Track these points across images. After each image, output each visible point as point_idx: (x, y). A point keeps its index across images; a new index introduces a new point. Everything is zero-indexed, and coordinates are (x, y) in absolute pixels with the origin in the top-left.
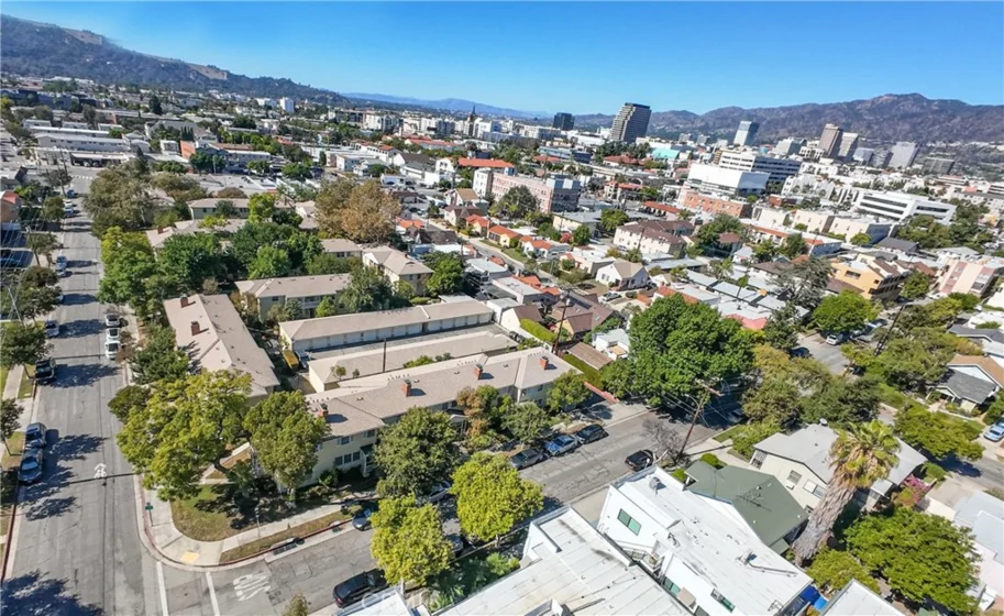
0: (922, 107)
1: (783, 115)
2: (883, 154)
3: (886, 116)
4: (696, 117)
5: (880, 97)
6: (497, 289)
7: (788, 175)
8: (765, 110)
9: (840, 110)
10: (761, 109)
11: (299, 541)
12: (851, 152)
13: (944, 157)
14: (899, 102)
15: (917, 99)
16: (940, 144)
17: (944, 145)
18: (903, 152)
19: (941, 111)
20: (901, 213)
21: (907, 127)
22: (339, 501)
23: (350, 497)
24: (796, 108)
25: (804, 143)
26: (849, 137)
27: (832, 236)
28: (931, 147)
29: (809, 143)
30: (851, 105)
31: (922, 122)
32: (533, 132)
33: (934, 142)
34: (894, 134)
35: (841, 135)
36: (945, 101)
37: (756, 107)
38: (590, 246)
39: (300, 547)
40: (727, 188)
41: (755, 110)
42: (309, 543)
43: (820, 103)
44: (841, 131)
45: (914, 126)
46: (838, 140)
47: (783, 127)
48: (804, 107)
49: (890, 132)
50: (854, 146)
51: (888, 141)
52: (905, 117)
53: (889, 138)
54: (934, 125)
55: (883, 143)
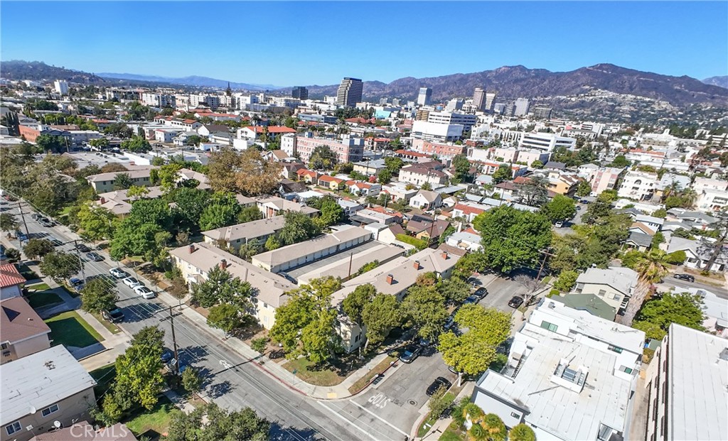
0: (525, 74)
1: (443, 83)
2: (510, 107)
3: (506, 81)
4: (385, 85)
5: (500, 68)
6: (362, 218)
7: (471, 125)
8: (430, 79)
9: (478, 78)
10: (427, 78)
11: (381, 375)
12: (493, 107)
13: (542, 106)
14: (512, 71)
15: (522, 69)
16: (539, 98)
17: (542, 99)
18: (522, 104)
19: (537, 76)
20: (548, 145)
21: (519, 88)
22: (382, 352)
23: (387, 348)
24: (450, 76)
25: (464, 102)
26: (490, 96)
27: (520, 163)
28: (535, 101)
29: (466, 102)
30: (484, 74)
31: (527, 84)
32: (280, 102)
33: (536, 97)
34: (512, 93)
35: (485, 95)
36: (538, 70)
37: (424, 77)
38: (391, 183)
39: (384, 379)
40: (440, 137)
41: (424, 79)
42: (387, 375)
43: (464, 73)
44: (485, 92)
45: (523, 87)
46: (484, 99)
47: (444, 91)
48: (455, 76)
49: (510, 92)
50: (494, 102)
51: (510, 98)
52: (517, 81)
53: (510, 95)
54: (534, 86)
55: (507, 99)
